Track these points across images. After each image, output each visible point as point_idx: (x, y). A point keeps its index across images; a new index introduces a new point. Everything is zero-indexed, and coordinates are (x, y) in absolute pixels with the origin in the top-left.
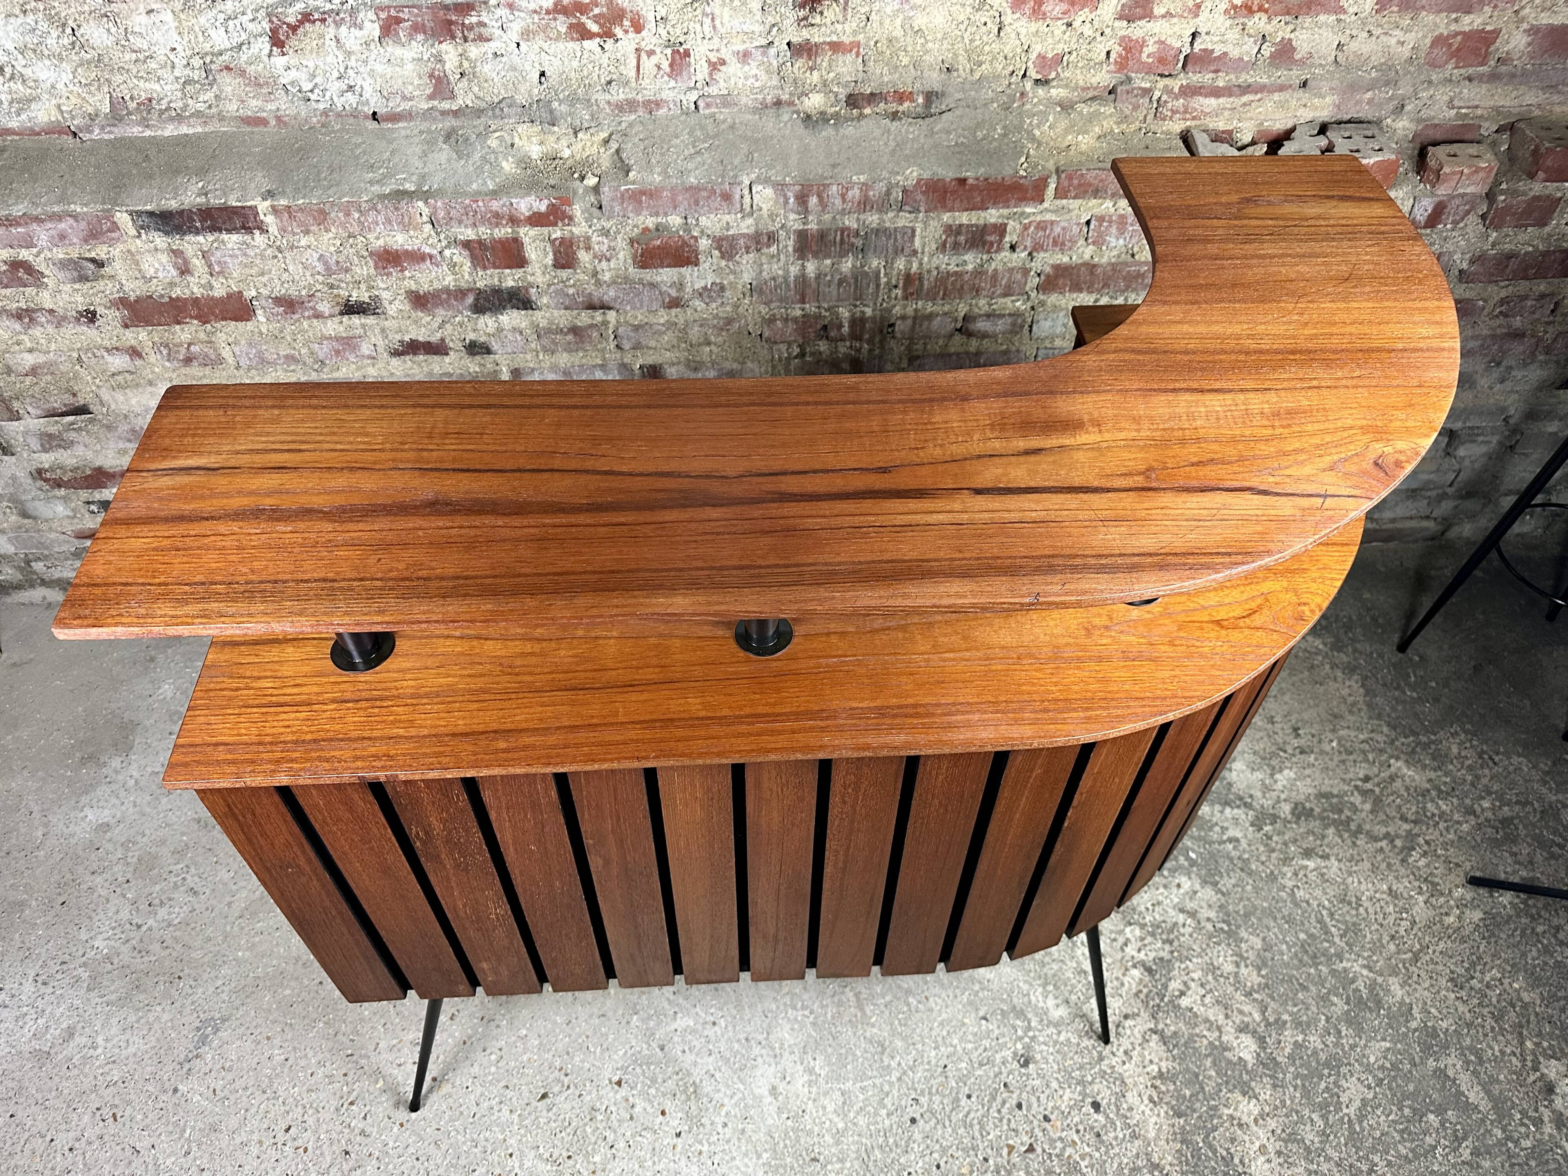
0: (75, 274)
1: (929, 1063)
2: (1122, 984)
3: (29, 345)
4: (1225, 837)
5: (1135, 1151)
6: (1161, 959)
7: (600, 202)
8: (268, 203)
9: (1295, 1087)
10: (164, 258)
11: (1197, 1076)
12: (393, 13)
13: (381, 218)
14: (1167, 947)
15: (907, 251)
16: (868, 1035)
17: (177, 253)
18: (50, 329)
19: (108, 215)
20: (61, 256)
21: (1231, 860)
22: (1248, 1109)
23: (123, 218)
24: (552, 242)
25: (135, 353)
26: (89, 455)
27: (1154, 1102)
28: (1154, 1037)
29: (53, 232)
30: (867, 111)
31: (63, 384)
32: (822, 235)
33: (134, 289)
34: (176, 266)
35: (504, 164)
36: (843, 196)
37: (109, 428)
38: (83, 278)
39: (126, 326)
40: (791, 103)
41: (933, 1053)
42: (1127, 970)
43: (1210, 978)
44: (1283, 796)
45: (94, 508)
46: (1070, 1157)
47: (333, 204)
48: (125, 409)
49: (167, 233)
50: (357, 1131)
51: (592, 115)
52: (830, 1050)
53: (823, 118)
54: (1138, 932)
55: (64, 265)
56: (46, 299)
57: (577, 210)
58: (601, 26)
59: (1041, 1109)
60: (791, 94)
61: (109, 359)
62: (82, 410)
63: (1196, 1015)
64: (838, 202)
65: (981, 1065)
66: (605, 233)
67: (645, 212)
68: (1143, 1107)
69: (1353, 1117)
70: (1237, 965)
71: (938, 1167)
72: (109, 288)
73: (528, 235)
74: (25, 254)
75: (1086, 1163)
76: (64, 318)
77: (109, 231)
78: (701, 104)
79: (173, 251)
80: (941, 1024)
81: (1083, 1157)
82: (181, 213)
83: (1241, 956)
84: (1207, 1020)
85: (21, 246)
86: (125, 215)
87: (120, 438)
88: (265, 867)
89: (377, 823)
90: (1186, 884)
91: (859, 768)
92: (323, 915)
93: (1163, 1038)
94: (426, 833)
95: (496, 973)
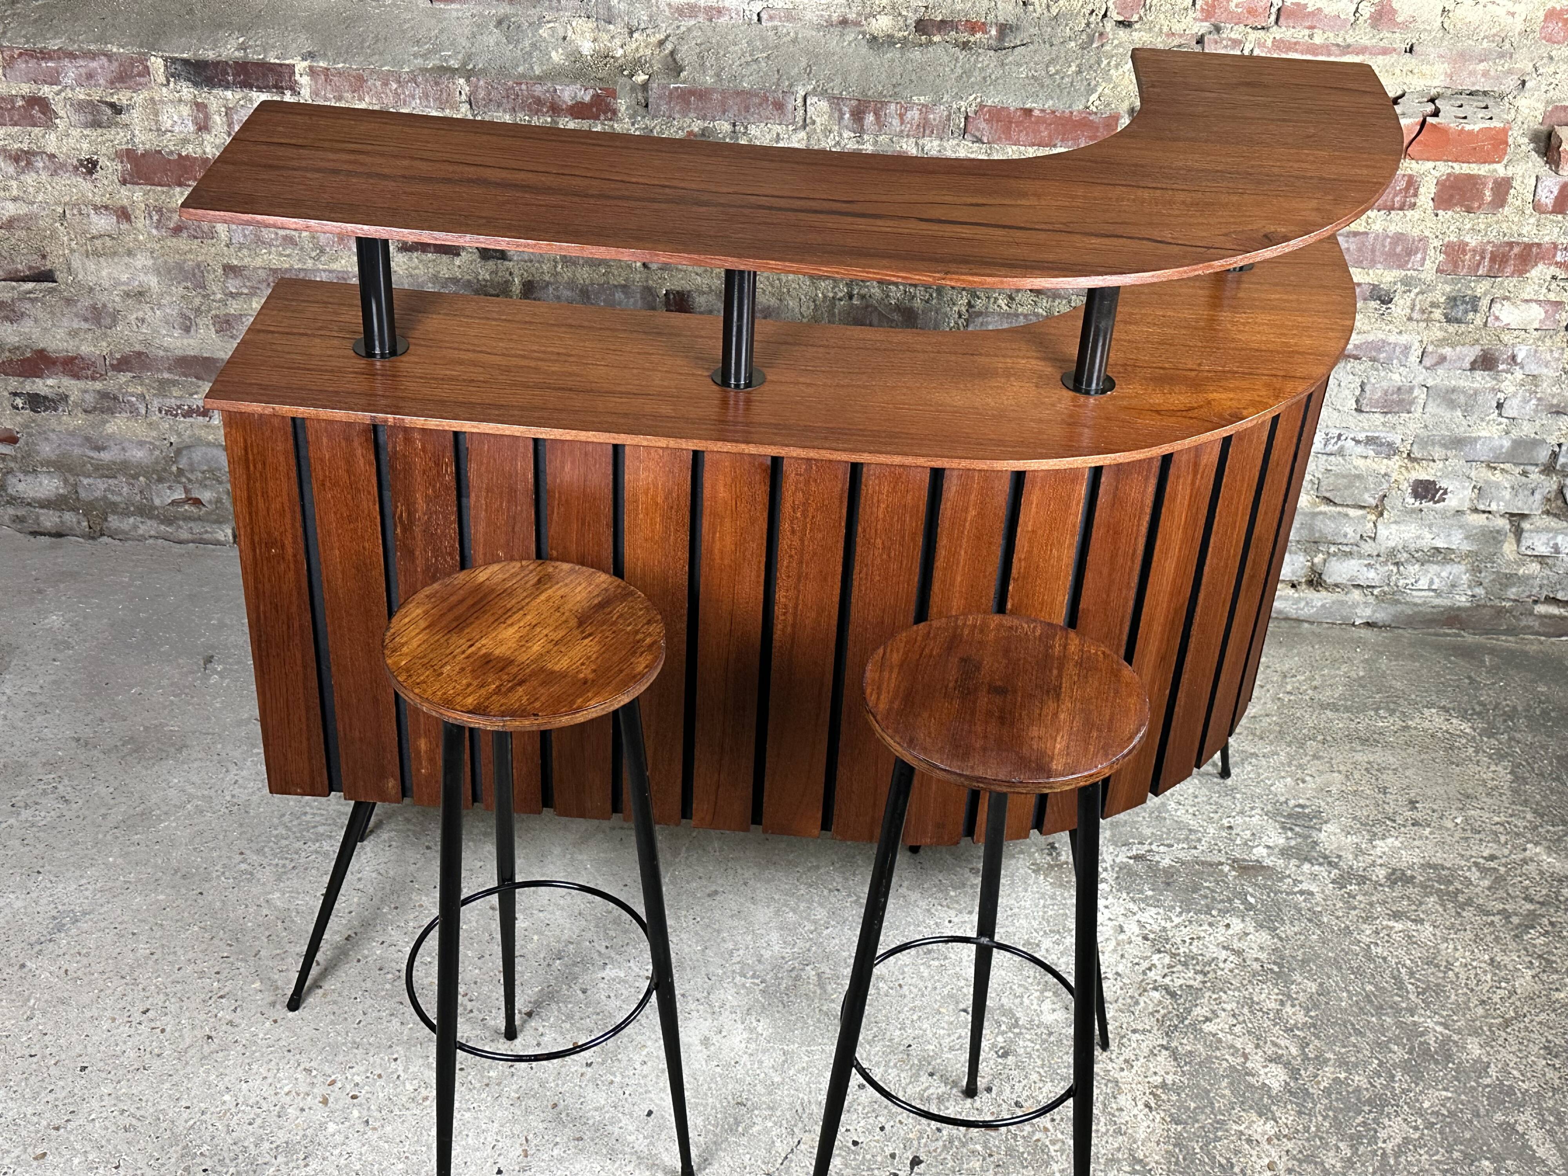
0: (90, 118)
1: (891, 1040)
2: (1137, 1003)
3: (15, 193)
4: (1296, 889)
5: (1116, 1145)
6: (1190, 987)
7: (646, 100)
8: (306, 64)
9: (1325, 1118)
10: (185, 110)
11: (1208, 1092)
13: (418, 92)
14: (1200, 978)
16: (825, 1008)
17: (200, 107)
18: (44, 176)
19: (143, 59)
20: (81, 97)
21: (1299, 911)
22: (1261, 1128)
23: (157, 64)
25: (124, 214)
26: (36, 333)
27: (1150, 1108)
28: (1164, 1052)
29: (83, 71)
30: (937, 38)
31: (35, 243)
33: (144, 140)
34: (195, 122)
35: (553, 54)
36: (901, 116)
37: (69, 301)
38: (96, 124)
39: (124, 182)
40: (858, 24)
41: (898, 1033)
42: (1145, 990)
43: (1246, 1010)
44: (1379, 861)
45: (19, 402)
46: (1038, 1140)
47: (373, 71)
48: (91, 280)
49: (196, 84)
50: (224, 1021)
51: (651, 17)
52: (777, 1015)
53: (890, 41)
54: (1167, 960)
55: (81, 106)
56: (51, 142)
57: (622, 104)
59: (1014, 1096)
60: (859, 14)
61: (94, 218)
62: (46, 276)
63: (1220, 1041)
64: (896, 122)
65: (951, 1049)
67: (692, 115)
68: (1135, 1112)
69: (1388, 1151)
70: (1282, 1003)
71: (882, 1129)
72: (118, 138)
74: (46, 91)
75: (1057, 1147)
76: (63, 166)
77: (140, 75)
78: (764, 16)
79: (197, 104)
80: (913, 1009)
81: (1053, 1142)
82: (216, 64)
83: (1289, 996)
84: (1232, 1046)
85: (45, 82)
86: (159, 60)
87: (77, 315)
88: (253, 542)
89: (369, 493)
90: (1237, 925)
91: (807, 482)
92: (285, 628)
93: (1175, 1055)
94: (409, 515)
95: (431, 760)
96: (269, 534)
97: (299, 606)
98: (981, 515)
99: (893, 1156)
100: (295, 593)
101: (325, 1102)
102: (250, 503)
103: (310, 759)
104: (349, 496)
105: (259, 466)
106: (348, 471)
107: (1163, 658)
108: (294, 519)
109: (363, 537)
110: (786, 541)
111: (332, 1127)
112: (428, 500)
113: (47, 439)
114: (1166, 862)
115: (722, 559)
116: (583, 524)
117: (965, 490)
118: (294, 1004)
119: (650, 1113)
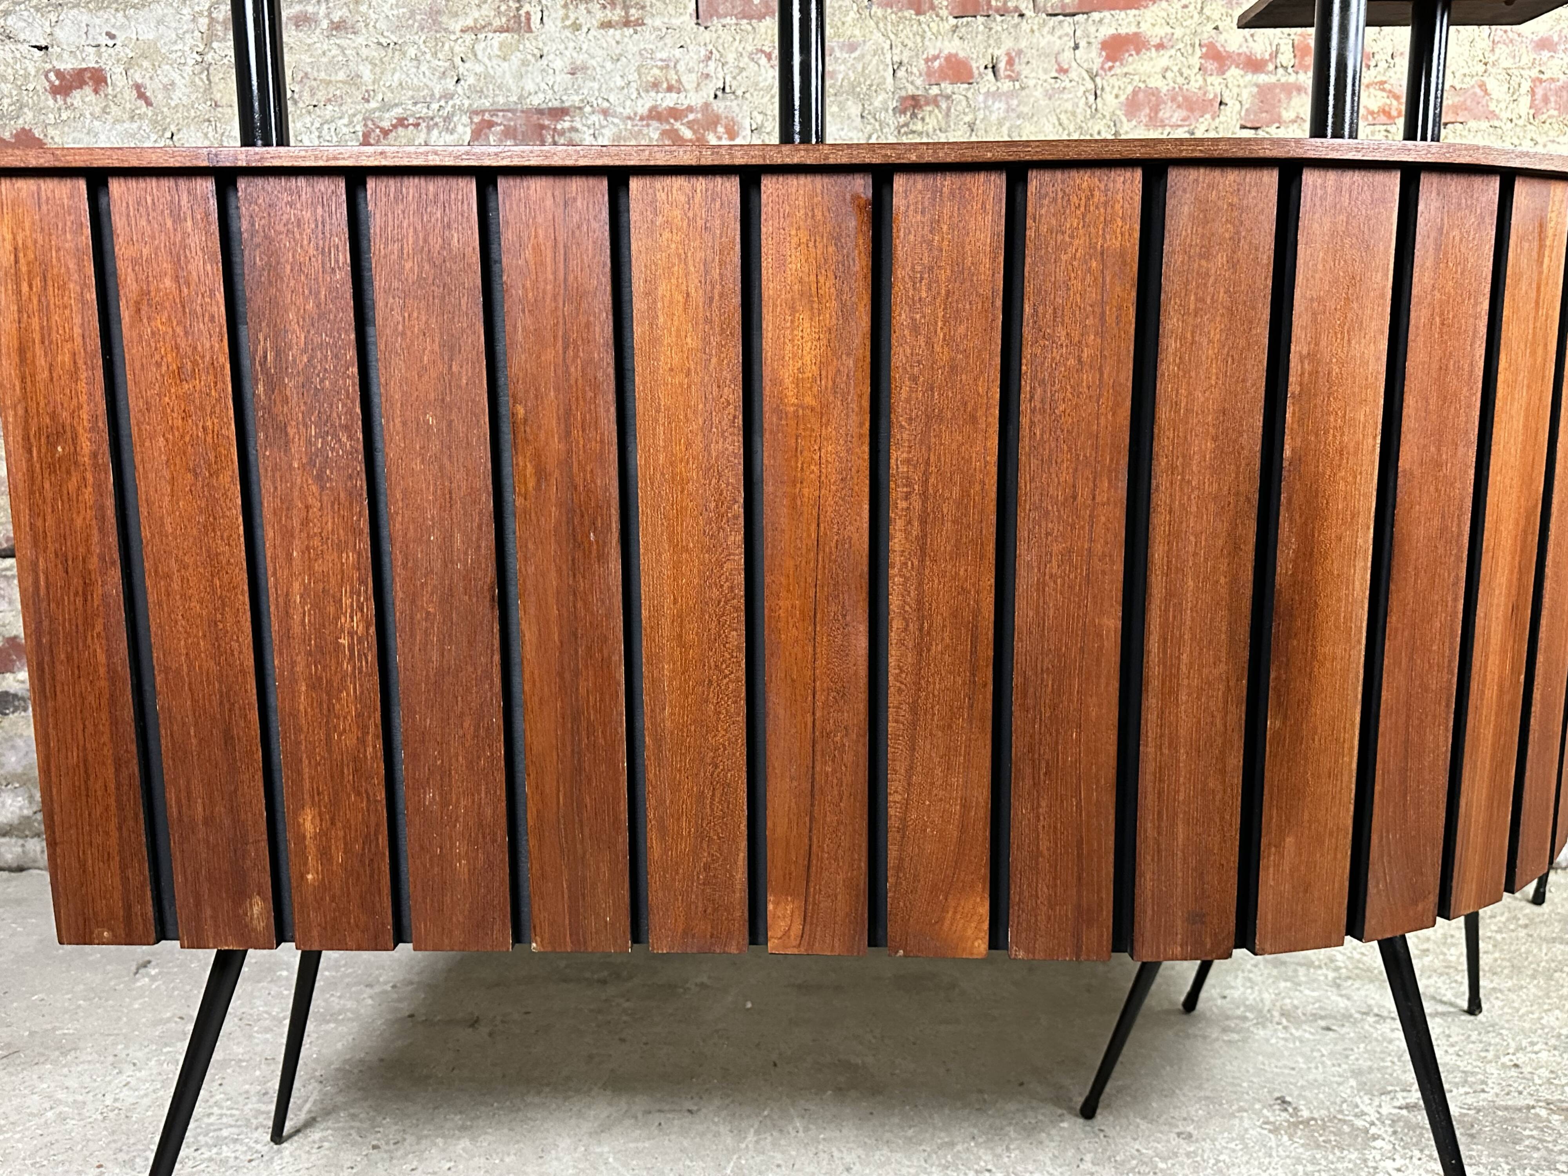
12: (487, 116)
26: (11, 616)
58: (695, 132)
88: (26, 438)
89: (212, 319)
92: (79, 601)
94: (278, 354)
95: (325, 854)
96: (53, 416)
97: (102, 558)
100: (95, 532)
102: (23, 360)
103: (123, 868)
104: (179, 330)
105: (37, 283)
106: (176, 279)
109: (202, 408)
112: (308, 323)
113: (13, 747)
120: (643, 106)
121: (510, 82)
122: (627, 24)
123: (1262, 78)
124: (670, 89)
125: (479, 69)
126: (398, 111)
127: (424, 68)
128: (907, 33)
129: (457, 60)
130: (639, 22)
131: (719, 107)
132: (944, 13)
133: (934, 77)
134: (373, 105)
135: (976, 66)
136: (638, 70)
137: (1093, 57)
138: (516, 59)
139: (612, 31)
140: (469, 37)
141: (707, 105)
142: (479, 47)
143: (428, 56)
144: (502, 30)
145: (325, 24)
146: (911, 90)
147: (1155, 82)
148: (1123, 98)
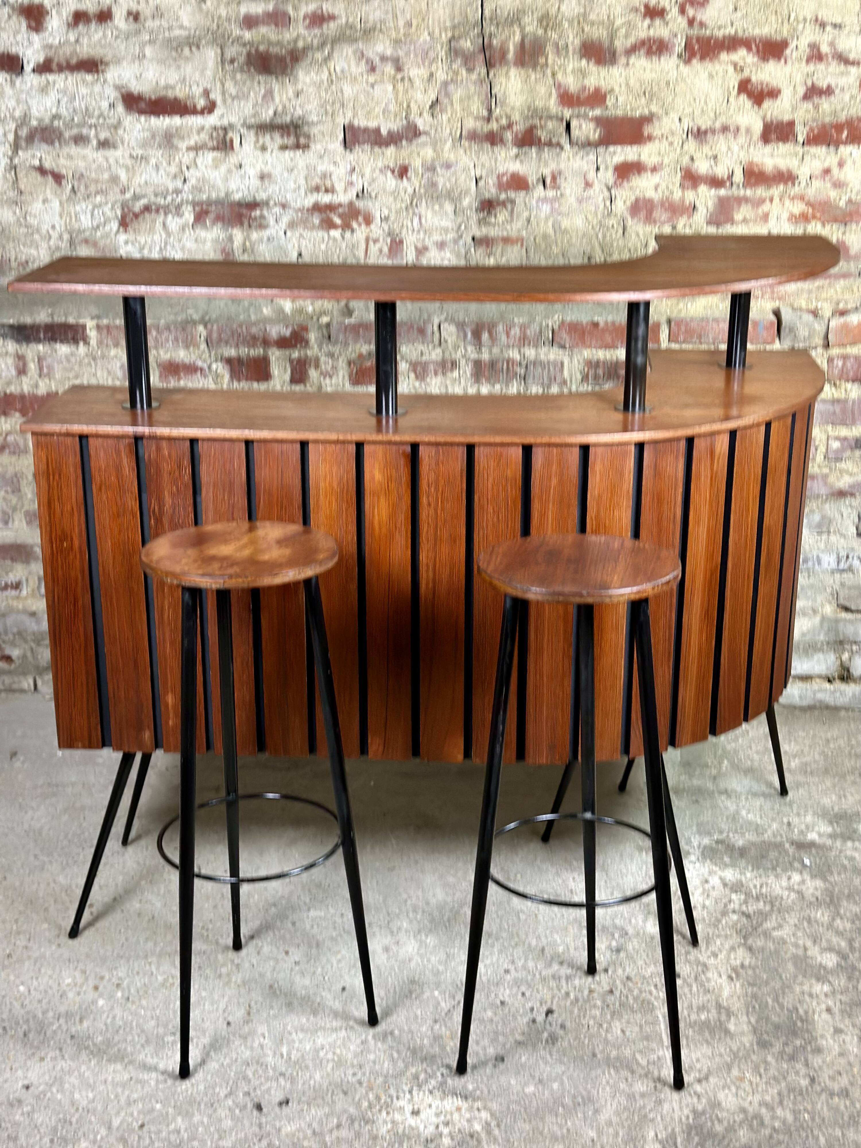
1: (529, 945)
2: (721, 923)
4: (840, 855)
6: (761, 911)
7: (329, 334)
8: (94, 322)
10: (10, 360)
12: (204, 207)
13: (171, 338)
15: (558, 380)
17: (20, 358)
21: (843, 867)
24: (291, 361)
27: (732, 978)
28: (742, 948)
32: (493, 364)
34: (17, 369)
35: (265, 310)
36: (507, 333)
43: (805, 923)
49: (18, 343)
50: (20, 947)
57: (312, 336)
58: (344, 221)
59: (625, 974)
63: (785, 941)
64: (504, 337)
66: (331, 355)
67: (361, 340)
68: (720, 981)
70: (833, 919)
71: (523, 994)
73: (275, 355)
79: (18, 357)
82: (32, 328)
83: (838, 915)
84: (795, 944)
88: (50, 538)
89: (132, 493)
90: (796, 877)
91: (437, 464)
92: (72, 606)
93: (750, 949)
94: (160, 508)
95: (175, 713)
96: (62, 530)
98: (561, 482)
99: (532, 1009)
101: (96, 988)
102: (50, 507)
103: (89, 717)
104: (118, 497)
105: (57, 477)
106: (117, 477)
107: (707, 612)
108: (79, 516)
110: (425, 513)
111: (101, 1002)
112: (172, 495)
114: (740, 843)
115: (380, 528)
116: (282, 508)
117: (548, 463)
118: (74, 933)
119: (344, 989)
120: (310, 201)
121: (220, 183)
122: (297, 146)
123: (722, 192)
124: (327, 191)
125: (199, 174)
126: (143, 202)
127: (162, 172)
128: (484, 158)
129: (184, 168)
130: (306, 147)
131: (360, 204)
132: (510, 144)
133: (501, 186)
134: (128, 196)
135: (532, 179)
136: (306, 179)
137: (608, 176)
138: (223, 169)
139: (287, 152)
140: (192, 154)
141: (351, 204)
142: (199, 161)
143: (164, 164)
144: (214, 149)
145: (95, 142)
146: (487, 196)
147: (650, 194)
148: (628, 203)
